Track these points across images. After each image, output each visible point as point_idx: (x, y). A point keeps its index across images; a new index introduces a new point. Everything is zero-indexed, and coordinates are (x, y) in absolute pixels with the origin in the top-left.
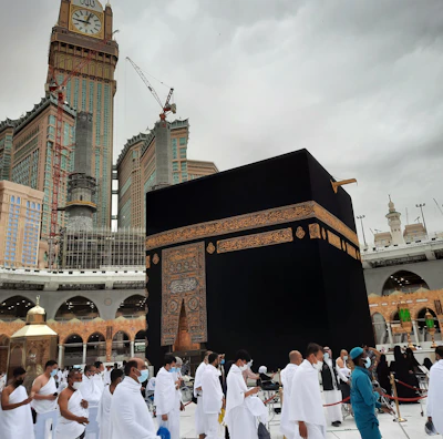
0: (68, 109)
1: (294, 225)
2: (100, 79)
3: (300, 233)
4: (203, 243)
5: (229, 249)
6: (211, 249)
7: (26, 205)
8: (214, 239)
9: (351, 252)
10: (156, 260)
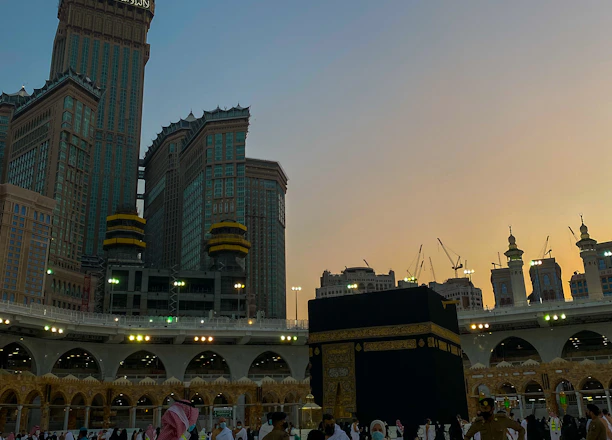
0: (90, 88)
1: (417, 337)
2: (128, 42)
3: (422, 343)
4: (353, 344)
5: (372, 350)
6: (359, 348)
7: (33, 217)
8: (360, 341)
9: (454, 351)
10: (317, 352)
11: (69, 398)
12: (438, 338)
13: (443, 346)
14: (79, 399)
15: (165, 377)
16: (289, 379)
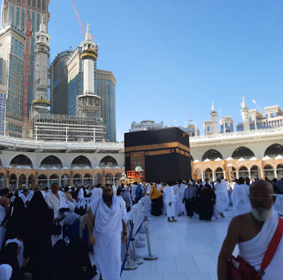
1: (171, 149)
2: (39, 10)
3: (173, 151)
4: (144, 152)
5: (152, 154)
6: (146, 154)
8: (147, 151)
9: (187, 154)
10: (128, 155)
11: (18, 176)
12: (180, 149)
13: (182, 153)
14: (23, 177)
15: (62, 167)
16: (117, 167)
